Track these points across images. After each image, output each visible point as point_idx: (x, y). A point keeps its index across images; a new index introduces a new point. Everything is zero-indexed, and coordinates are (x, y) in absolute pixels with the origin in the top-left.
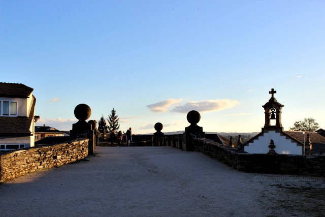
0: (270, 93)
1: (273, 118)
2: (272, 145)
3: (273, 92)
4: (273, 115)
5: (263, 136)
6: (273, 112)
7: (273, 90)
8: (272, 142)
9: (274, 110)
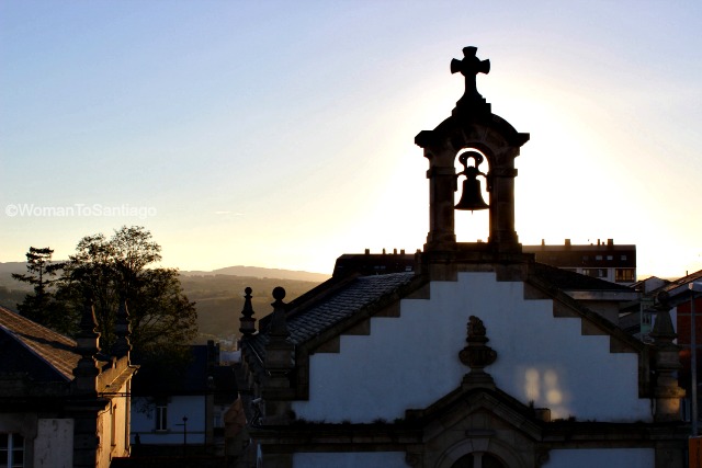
0: (456, 66)
1: (471, 201)
2: (477, 349)
3: (470, 65)
4: (472, 188)
5: (426, 296)
6: (472, 173)
7: (470, 52)
8: (477, 329)
9: (479, 160)
